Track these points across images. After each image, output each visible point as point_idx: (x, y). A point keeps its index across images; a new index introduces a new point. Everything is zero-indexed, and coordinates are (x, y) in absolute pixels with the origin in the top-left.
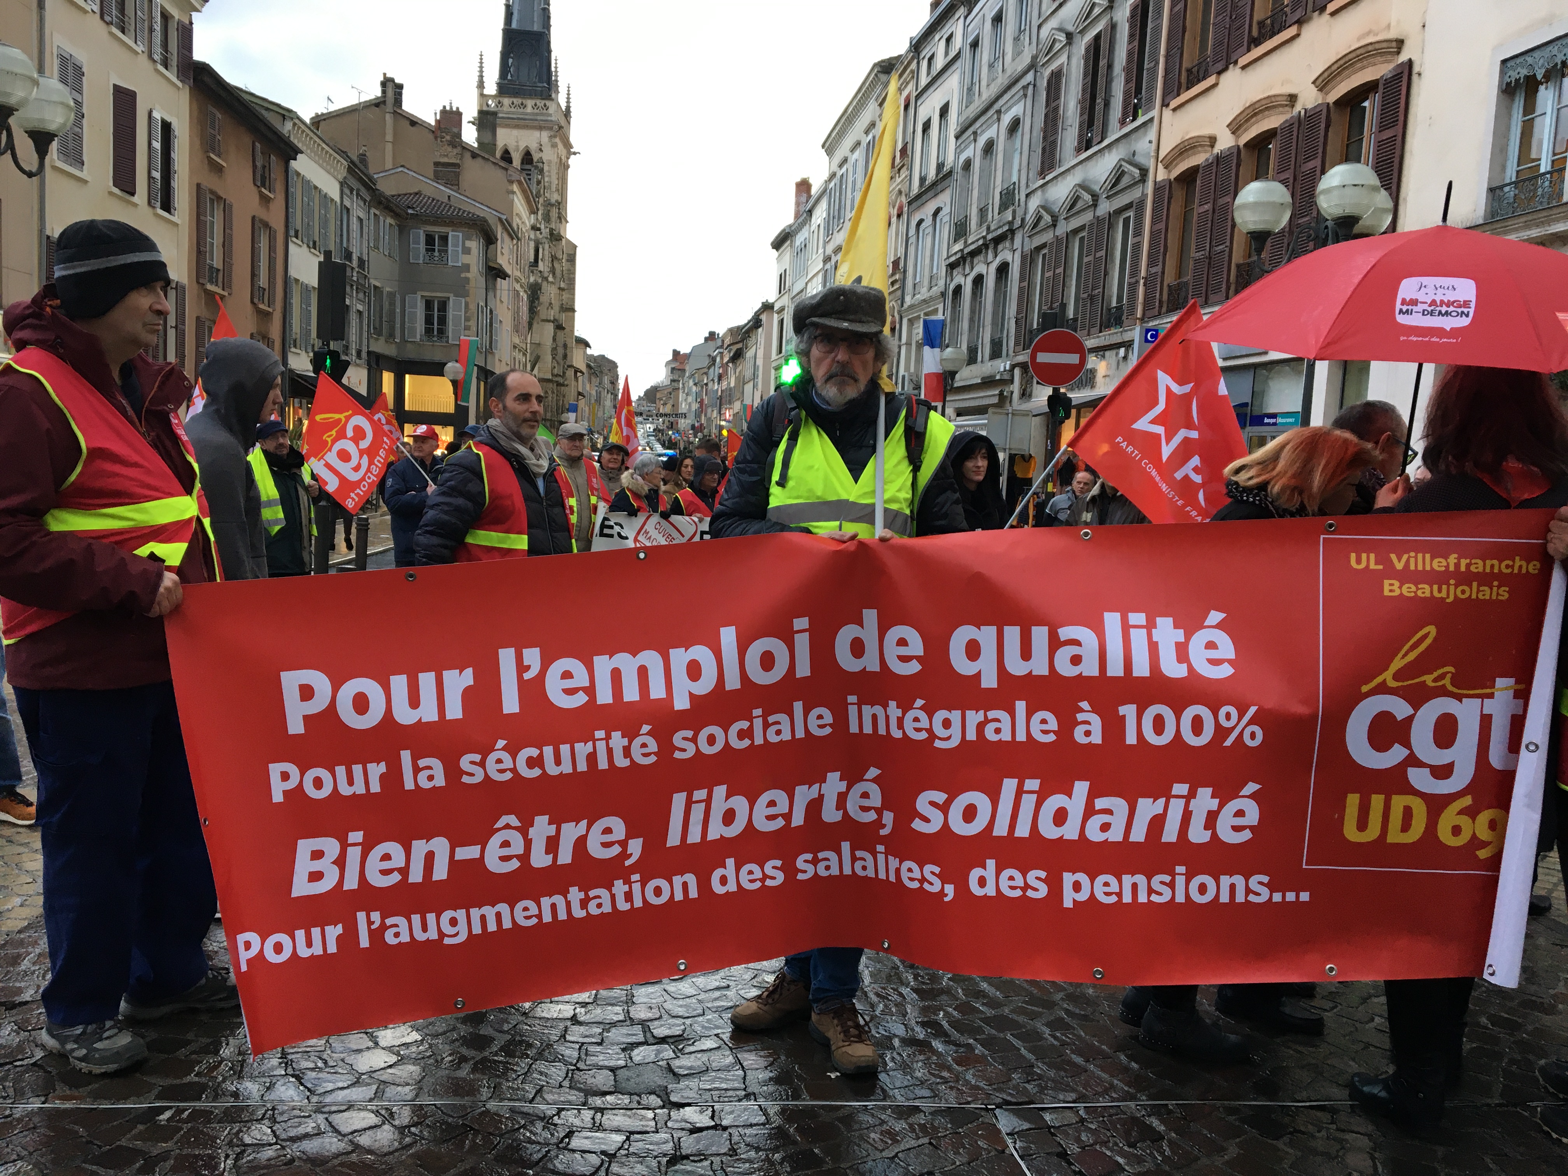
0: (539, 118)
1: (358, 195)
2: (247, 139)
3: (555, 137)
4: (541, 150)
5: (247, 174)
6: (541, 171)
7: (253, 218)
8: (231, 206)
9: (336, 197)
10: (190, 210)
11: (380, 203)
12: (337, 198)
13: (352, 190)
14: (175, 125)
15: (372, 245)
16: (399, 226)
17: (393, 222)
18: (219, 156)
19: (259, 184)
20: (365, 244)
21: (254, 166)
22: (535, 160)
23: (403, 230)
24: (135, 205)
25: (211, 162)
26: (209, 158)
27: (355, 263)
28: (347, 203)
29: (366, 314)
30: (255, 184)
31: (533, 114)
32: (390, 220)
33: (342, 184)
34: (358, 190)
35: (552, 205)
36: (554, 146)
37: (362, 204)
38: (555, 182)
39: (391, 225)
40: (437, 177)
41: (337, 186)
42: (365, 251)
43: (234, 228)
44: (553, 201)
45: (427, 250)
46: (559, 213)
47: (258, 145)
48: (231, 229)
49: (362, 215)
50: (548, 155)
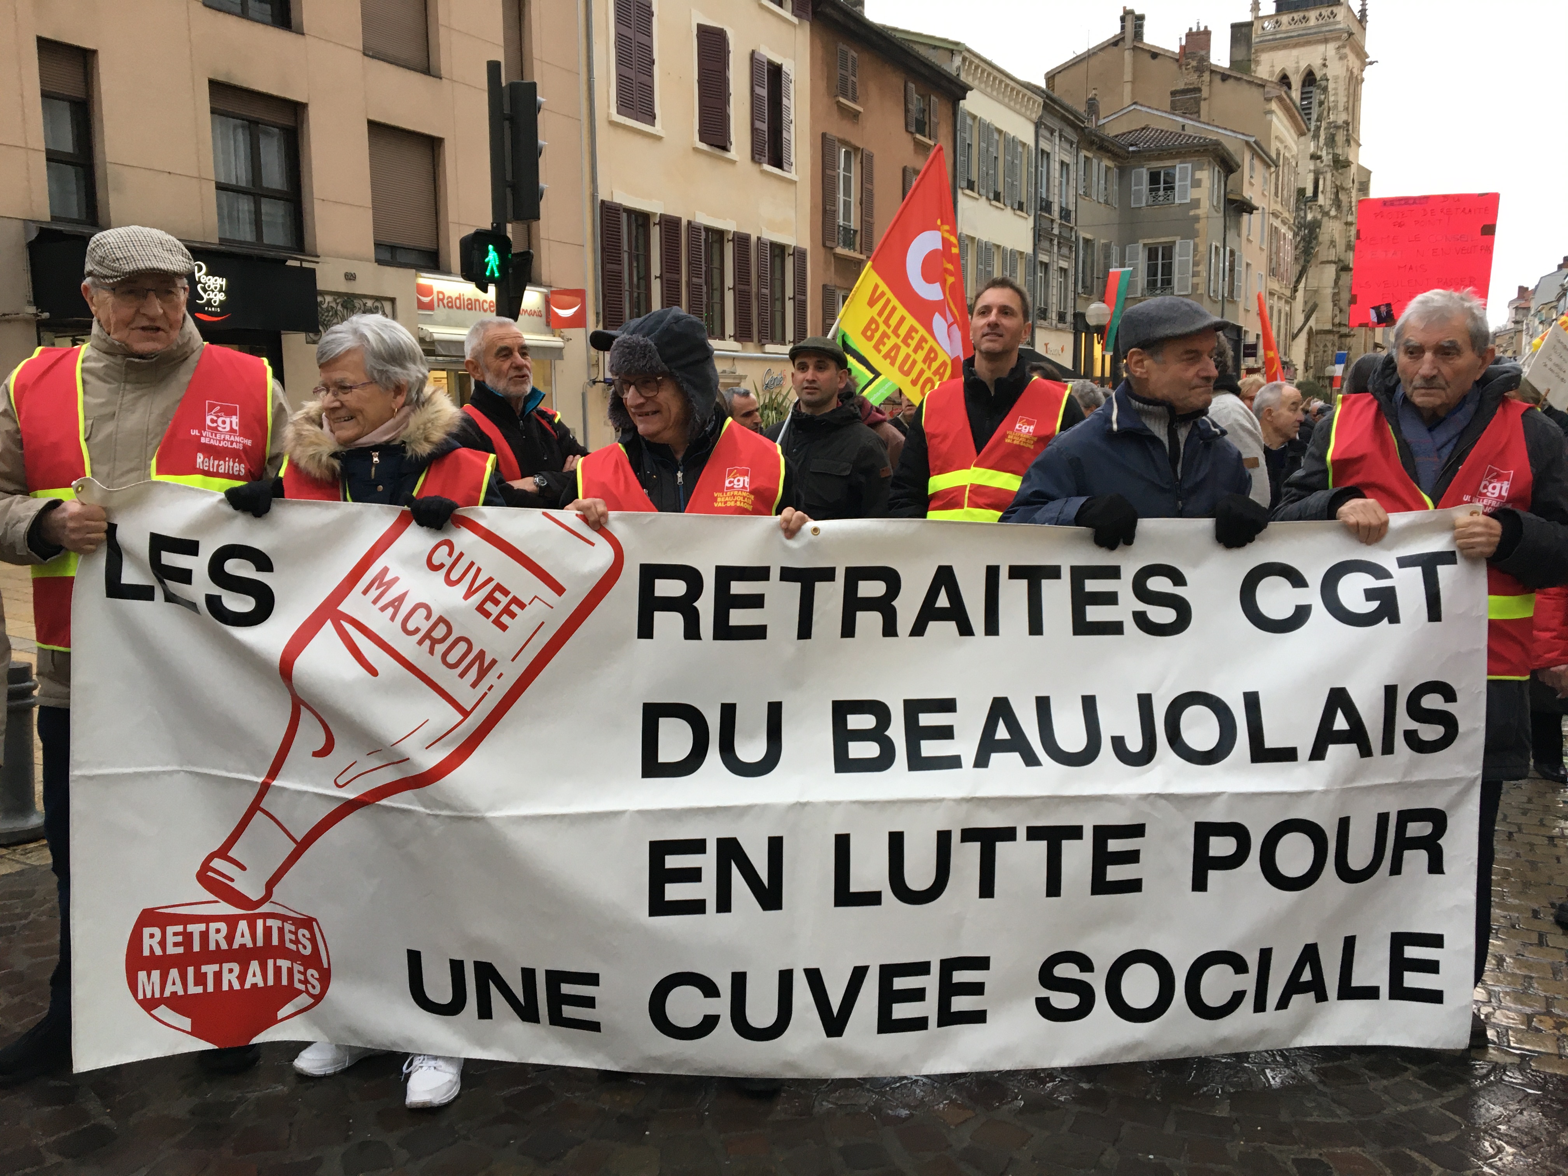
0: (1324, 29)
1: (1061, 136)
2: (896, 80)
3: (1344, 46)
4: (1325, 65)
5: (897, 121)
6: (1325, 90)
7: (904, 170)
8: (870, 157)
9: (1030, 140)
10: (813, 165)
11: (1092, 143)
12: (1031, 142)
13: (1052, 132)
14: (788, 67)
15: (1081, 192)
16: (1119, 168)
17: (1110, 164)
18: (854, 100)
19: (913, 129)
20: (1072, 192)
21: (907, 111)
22: (1318, 78)
23: (1123, 172)
24: (733, 162)
25: (841, 108)
26: (838, 102)
27: (1056, 214)
28: (1044, 145)
29: (1071, 272)
30: (907, 130)
31: (1317, 26)
32: (1106, 162)
33: (1038, 125)
34: (1061, 131)
35: (1337, 127)
36: (1342, 58)
37: (1068, 147)
38: (1342, 100)
39: (1108, 169)
40: (1174, 108)
41: (1031, 129)
42: (1072, 199)
43: (875, 181)
44: (1340, 122)
45: (1151, 190)
46: (1348, 135)
47: (912, 86)
48: (872, 183)
49: (1067, 159)
50: (1336, 71)
